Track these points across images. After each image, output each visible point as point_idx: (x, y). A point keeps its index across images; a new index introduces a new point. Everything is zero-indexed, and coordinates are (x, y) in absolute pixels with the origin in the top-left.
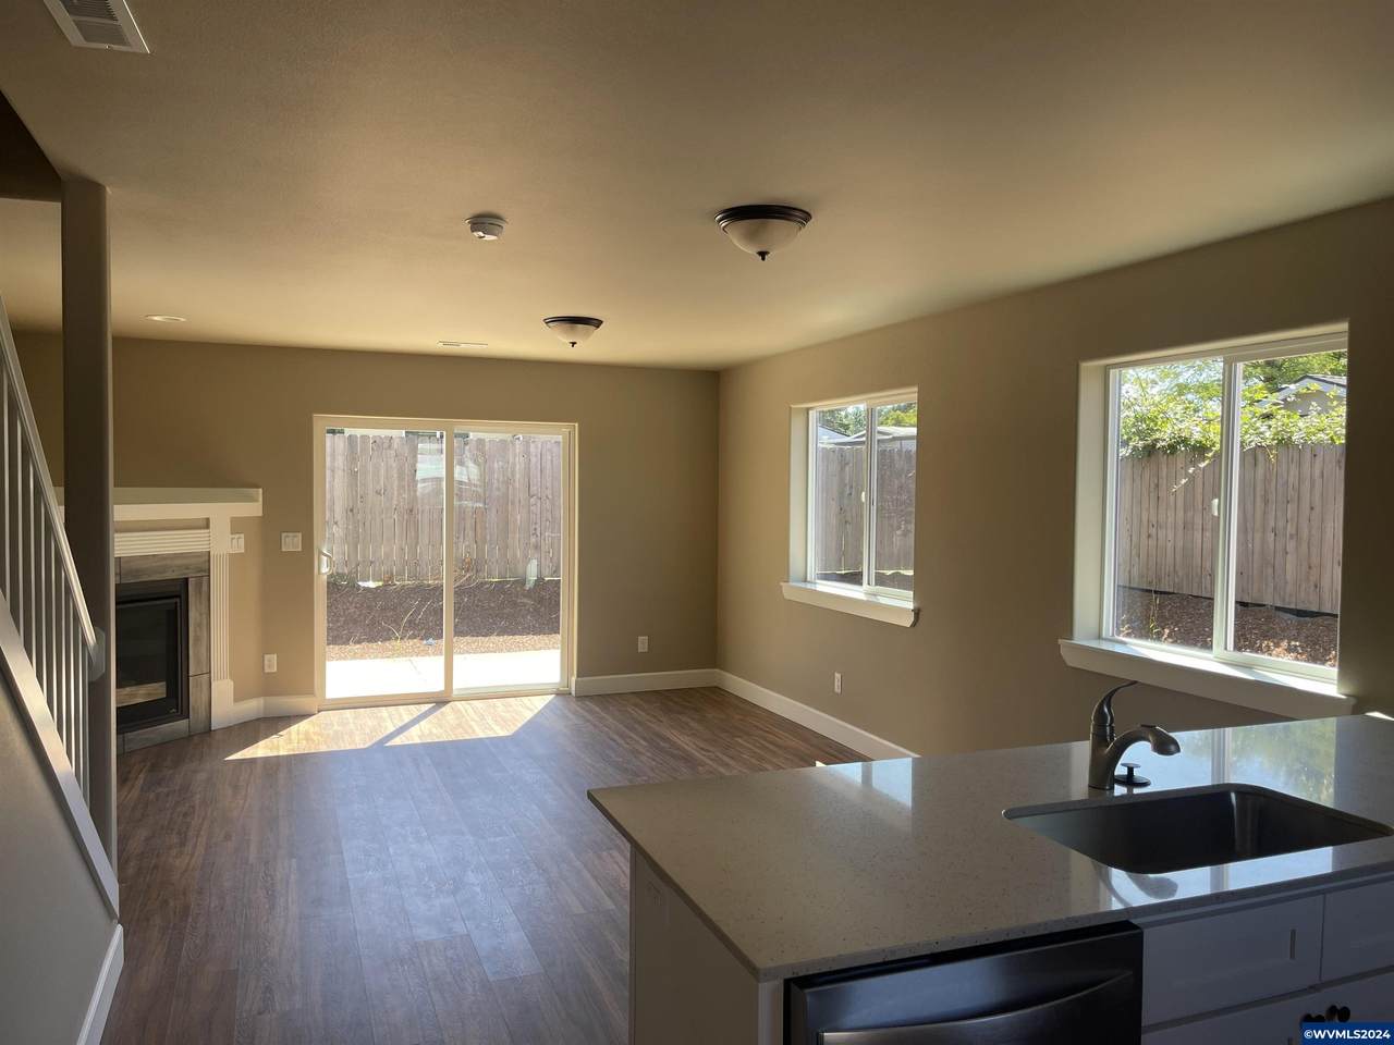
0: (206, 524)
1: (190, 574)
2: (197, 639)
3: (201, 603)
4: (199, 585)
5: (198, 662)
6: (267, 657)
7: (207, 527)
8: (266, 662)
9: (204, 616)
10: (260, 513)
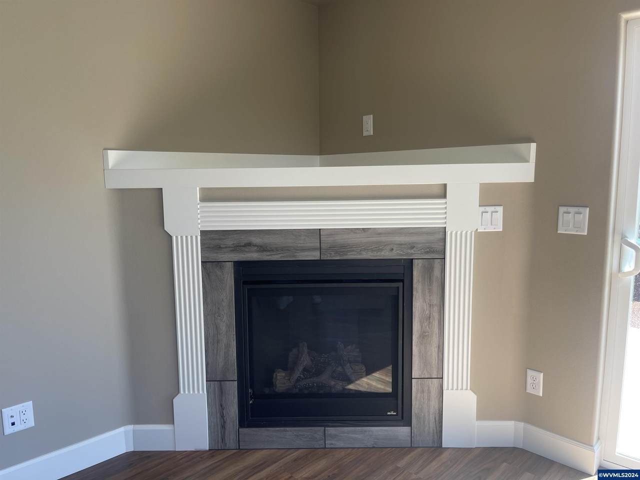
0: (442, 192)
1: (414, 254)
2: (424, 336)
3: (430, 291)
4: (428, 270)
5: (426, 363)
6: (530, 373)
7: (444, 196)
8: (529, 381)
9: (436, 309)
10: (530, 178)
